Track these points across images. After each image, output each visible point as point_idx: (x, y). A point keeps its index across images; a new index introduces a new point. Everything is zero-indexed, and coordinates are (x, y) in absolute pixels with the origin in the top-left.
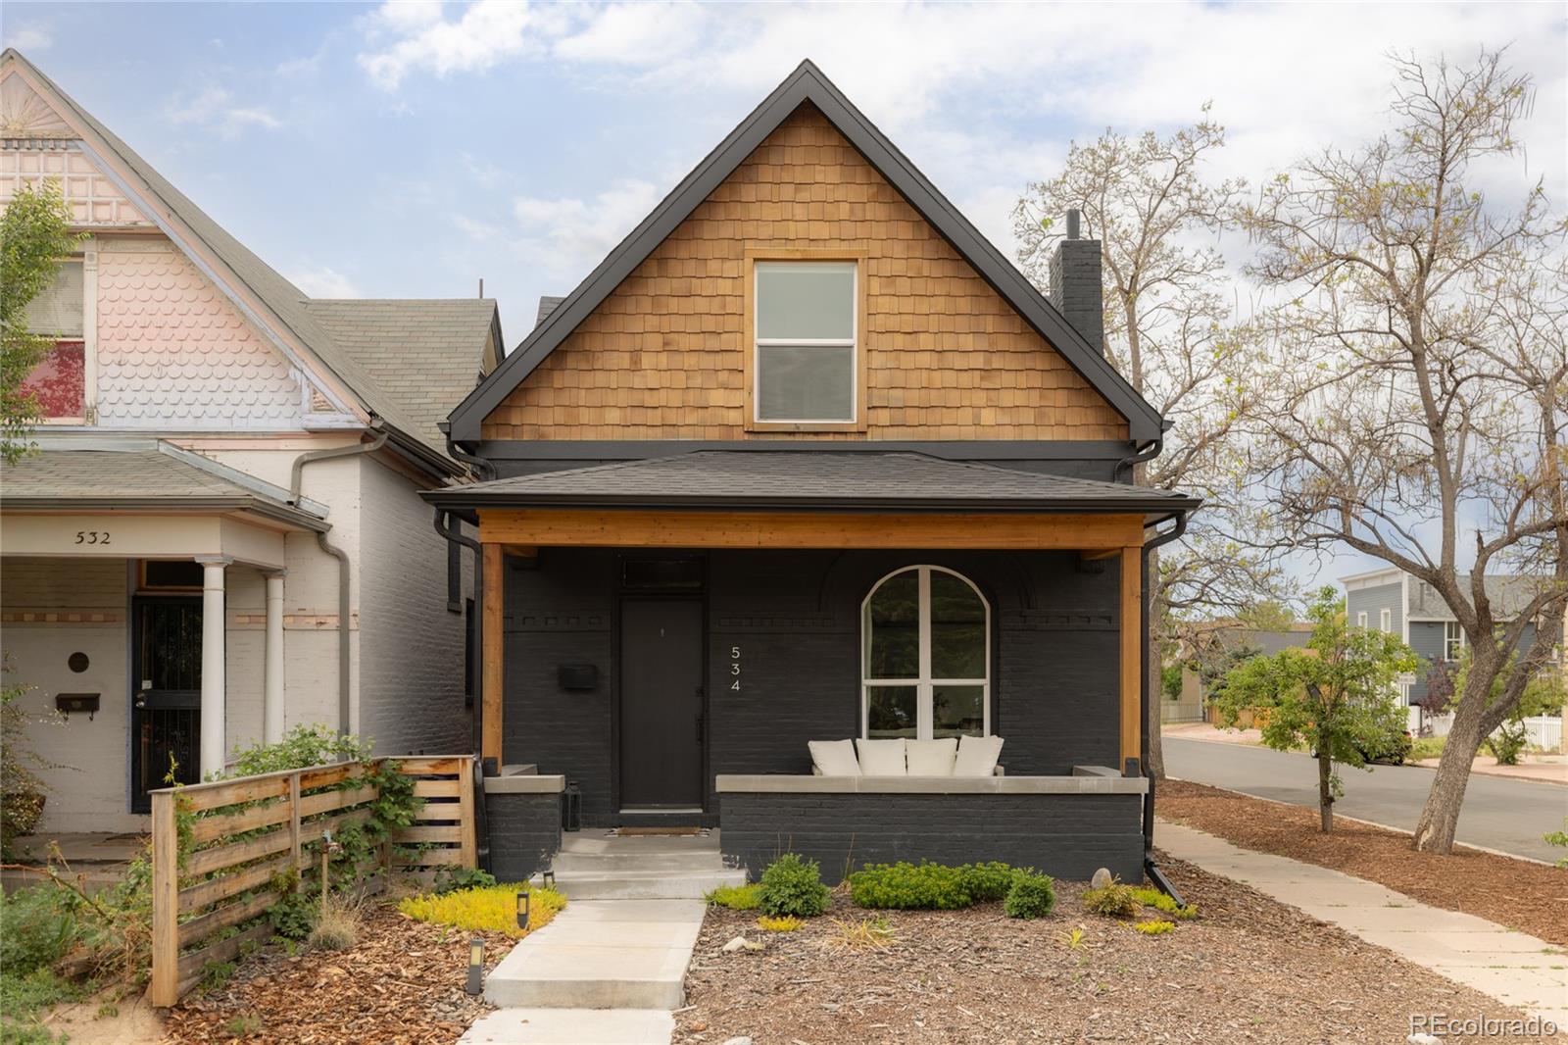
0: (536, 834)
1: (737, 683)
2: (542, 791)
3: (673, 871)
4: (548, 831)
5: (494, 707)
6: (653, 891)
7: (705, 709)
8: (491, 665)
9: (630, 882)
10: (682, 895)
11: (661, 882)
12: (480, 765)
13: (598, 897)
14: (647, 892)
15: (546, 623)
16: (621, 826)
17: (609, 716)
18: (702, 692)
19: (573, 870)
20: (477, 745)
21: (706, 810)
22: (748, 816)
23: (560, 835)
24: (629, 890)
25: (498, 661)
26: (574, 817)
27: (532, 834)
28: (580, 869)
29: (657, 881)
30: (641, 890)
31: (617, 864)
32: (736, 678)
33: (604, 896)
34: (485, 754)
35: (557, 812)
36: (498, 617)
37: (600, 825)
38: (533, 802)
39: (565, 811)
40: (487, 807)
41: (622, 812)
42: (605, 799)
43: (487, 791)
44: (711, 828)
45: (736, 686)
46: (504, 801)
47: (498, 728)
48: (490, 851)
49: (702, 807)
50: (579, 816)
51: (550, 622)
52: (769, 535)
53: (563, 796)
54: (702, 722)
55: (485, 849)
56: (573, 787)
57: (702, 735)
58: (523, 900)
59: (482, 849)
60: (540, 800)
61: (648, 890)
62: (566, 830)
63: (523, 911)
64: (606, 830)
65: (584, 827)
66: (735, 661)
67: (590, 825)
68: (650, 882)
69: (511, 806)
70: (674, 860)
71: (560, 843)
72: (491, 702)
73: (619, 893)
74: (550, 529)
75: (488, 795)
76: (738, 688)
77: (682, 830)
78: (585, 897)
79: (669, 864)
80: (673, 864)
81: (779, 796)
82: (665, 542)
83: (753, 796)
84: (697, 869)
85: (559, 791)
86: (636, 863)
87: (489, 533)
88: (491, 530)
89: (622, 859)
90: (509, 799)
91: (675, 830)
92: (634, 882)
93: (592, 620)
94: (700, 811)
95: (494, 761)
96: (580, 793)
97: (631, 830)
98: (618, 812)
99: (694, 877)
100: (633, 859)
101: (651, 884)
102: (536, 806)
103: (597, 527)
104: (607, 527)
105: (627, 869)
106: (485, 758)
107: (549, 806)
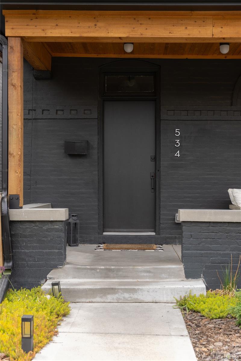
0: (47, 251)
1: (178, 152)
2: (52, 220)
3: (148, 280)
4: (56, 249)
5: (17, 157)
6: (135, 296)
7: (157, 169)
8: (15, 127)
9: (118, 289)
10: (157, 299)
11: (141, 289)
12: (6, 200)
13: (94, 300)
14: (130, 297)
15: (57, 113)
16: (104, 243)
17: (96, 172)
18: (156, 159)
19: (74, 278)
20: (5, 186)
21: (158, 233)
22: (204, 240)
23: (65, 252)
24: (117, 295)
25: (20, 124)
26: (74, 237)
27: (45, 251)
28: (79, 277)
29: (138, 289)
30: (127, 295)
31: (107, 274)
32: (178, 149)
33: (98, 299)
34: (10, 193)
35: (63, 235)
36: (19, 91)
37: (91, 242)
38: (45, 228)
39: (69, 233)
40: (10, 232)
41: (105, 234)
42: (94, 226)
43: (11, 219)
44: (162, 245)
45: (178, 154)
46: (24, 227)
47: (20, 173)
48: (13, 264)
49: (155, 231)
50: (78, 236)
51: (59, 112)
52: (221, 29)
53: (67, 223)
54: (155, 178)
55: (9, 262)
56: (74, 218)
57: (155, 187)
58: (27, 324)
59: (7, 262)
60: (50, 226)
61: (132, 295)
62: (70, 245)
63: (27, 334)
64: (95, 246)
65: (80, 243)
66: (177, 138)
67: (84, 242)
68: (134, 289)
69: (29, 230)
70: (149, 272)
71: (65, 258)
72: (15, 154)
73: (110, 298)
74: (57, 25)
75: (12, 223)
76: (179, 155)
77: (145, 246)
78: (83, 300)
79: (145, 274)
80: (147, 274)
81: (227, 225)
82: (142, 34)
83: (208, 225)
84: (166, 278)
85: (64, 220)
86: (120, 273)
87: (12, 29)
88: (15, 27)
89: (110, 270)
90: (27, 225)
91: (139, 246)
92: (121, 289)
93: (86, 112)
94: (154, 234)
95: (17, 197)
96: (78, 221)
97: (112, 246)
98: (102, 234)
99: (167, 287)
100: (118, 270)
101: (134, 291)
102: (47, 230)
103: (91, 24)
104: (99, 24)
105: (114, 278)
106: (11, 195)
107: (57, 230)
